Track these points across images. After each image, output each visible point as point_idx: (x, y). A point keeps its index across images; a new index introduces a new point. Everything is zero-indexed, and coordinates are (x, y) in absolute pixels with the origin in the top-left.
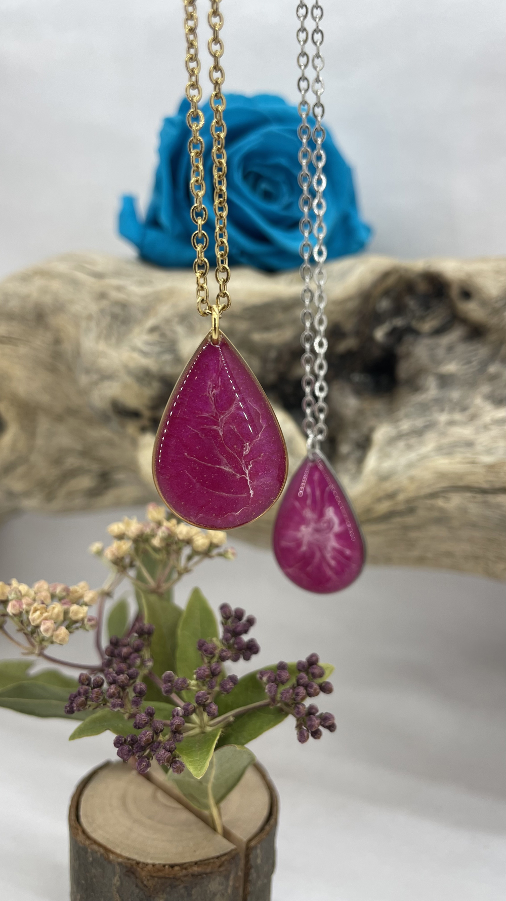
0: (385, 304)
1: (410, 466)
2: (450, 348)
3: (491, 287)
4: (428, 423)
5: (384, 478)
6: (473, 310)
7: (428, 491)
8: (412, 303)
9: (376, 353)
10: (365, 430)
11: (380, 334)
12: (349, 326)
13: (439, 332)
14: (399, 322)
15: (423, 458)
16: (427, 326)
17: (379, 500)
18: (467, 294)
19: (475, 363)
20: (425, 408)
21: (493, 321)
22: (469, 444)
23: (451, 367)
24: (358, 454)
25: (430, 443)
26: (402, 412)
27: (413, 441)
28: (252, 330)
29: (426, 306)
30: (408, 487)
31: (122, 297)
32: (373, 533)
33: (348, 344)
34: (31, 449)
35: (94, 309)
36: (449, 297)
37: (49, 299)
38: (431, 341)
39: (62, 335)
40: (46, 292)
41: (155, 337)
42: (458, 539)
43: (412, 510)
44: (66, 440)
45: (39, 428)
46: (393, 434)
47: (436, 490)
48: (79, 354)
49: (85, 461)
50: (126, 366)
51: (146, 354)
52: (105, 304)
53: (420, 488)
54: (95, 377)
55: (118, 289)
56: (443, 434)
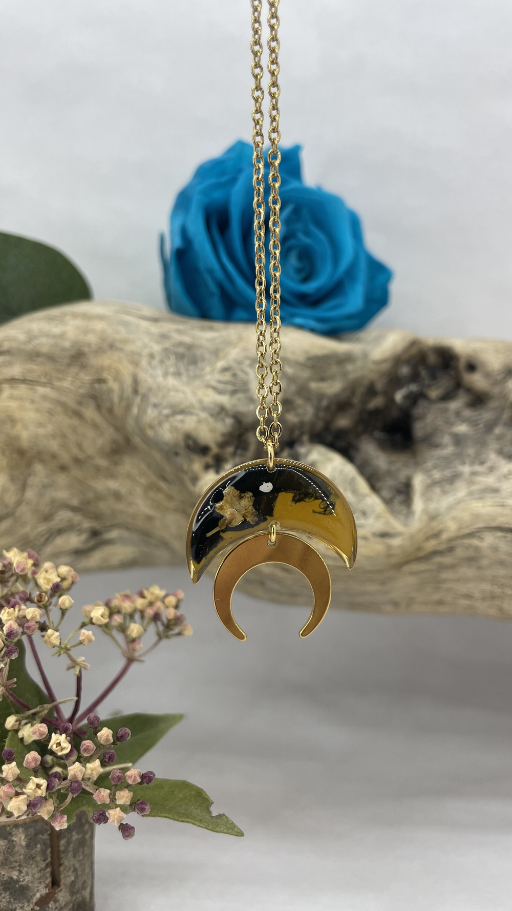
0: (405, 370)
1: (450, 508)
2: (458, 414)
3: (494, 361)
4: (454, 474)
5: (433, 517)
6: (477, 380)
7: (467, 531)
8: (424, 373)
9: (395, 413)
10: (402, 475)
11: (399, 396)
12: (380, 386)
13: (447, 397)
14: (414, 388)
15: (459, 502)
16: (434, 393)
17: (428, 539)
18: (472, 367)
19: (481, 426)
20: (447, 462)
21: (496, 390)
22: (496, 491)
23: (462, 428)
24: (399, 498)
25: (461, 491)
26: (429, 464)
27: (447, 487)
28: (310, 379)
29: (433, 377)
30: (451, 527)
31: (187, 339)
32: (412, 573)
33: (377, 402)
34: (19, 503)
35: (156, 348)
36: (456, 369)
37: (92, 339)
38: (441, 405)
39: (105, 375)
40: (86, 332)
41: (227, 377)
42: (482, 579)
43: (451, 549)
44: (62, 494)
45: (31, 480)
46: (429, 481)
47: (474, 531)
48: (136, 391)
49: (77, 518)
50: (201, 402)
51: (220, 392)
52: (167, 344)
53: (460, 528)
54: (166, 411)
55: (179, 332)
56: (471, 483)
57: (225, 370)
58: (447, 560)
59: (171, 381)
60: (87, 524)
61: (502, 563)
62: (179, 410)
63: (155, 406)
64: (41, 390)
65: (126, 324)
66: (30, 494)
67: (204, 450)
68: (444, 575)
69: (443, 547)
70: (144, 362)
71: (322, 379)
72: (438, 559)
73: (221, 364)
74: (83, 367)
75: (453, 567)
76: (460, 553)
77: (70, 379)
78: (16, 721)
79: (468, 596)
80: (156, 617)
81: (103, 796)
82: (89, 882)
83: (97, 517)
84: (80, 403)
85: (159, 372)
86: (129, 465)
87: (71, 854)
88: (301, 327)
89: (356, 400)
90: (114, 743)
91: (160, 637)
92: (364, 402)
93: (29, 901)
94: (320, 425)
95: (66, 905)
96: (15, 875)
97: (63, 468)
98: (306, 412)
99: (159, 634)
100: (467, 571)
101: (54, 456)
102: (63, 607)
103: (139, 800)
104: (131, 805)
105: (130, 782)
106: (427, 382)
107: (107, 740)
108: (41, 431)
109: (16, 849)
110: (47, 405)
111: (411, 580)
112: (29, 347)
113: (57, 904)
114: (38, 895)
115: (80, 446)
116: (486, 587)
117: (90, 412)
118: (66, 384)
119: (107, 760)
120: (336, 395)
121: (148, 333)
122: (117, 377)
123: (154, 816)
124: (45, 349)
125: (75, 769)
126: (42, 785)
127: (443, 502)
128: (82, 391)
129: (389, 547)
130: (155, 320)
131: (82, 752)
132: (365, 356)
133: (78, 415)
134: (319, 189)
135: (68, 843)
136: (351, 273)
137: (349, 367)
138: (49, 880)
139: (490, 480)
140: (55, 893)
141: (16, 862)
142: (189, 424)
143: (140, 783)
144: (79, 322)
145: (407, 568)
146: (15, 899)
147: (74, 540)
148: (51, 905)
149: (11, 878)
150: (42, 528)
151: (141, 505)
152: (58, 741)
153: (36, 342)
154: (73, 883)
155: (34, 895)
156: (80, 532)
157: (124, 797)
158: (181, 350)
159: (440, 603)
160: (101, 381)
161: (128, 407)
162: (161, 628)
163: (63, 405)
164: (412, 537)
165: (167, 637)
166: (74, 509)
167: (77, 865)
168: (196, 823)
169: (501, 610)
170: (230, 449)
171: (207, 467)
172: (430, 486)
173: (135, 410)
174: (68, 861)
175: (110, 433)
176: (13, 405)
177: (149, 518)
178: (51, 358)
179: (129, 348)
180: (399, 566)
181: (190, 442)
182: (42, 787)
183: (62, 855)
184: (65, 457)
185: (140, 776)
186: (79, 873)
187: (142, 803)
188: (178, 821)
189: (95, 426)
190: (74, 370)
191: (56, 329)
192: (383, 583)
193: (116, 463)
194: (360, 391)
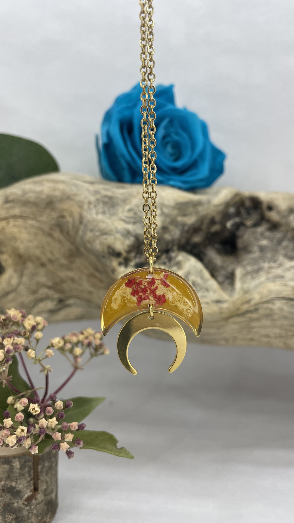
0: (232, 210)
1: (256, 287)
2: (262, 234)
3: (282, 204)
4: (259, 268)
5: (246, 292)
6: (273, 216)
7: (265, 299)
8: (243, 211)
9: (227, 234)
10: (230, 269)
11: (229, 224)
12: (218, 218)
13: (256, 225)
14: (237, 220)
15: (261, 283)
16: (249, 223)
17: (243, 304)
18: (270, 208)
19: (275, 241)
20: (255, 261)
21: (283, 221)
22: (282, 277)
23: (264, 242)
24: (228, 281)
25: (263, 277)
26: (245, 262)
27: (255, 275)
28: (178, 215)
29: (249, 213)
30: (256, 297)
31: (109, 194)
32: (235, 323)
33: (216, 228)
34: (19, 284)
35: (92, 199)
36: (261, 209)
37: (57, 193)
38: (253, 230)
39: (65, 214)
40: (54, 190)
41: (131, 214)
42: (275, 327)
43: (256, 310)
44: (43, 279)
45: (26, 272)
46: (244, 272)
47: (269, 299)
48: (81, 222)
49: (51, 293)
50: (116, 228)
51: (127, 223)
52: (98, 196)
53: (262, 298)
54: (97, 234)
55: (105, 189)
56: (268, 273)
57: (130, 210)
58: (254, 316)
59: (100, 217)
60: (56, 296)
61: (285, 318)
62: (104, 233)
63: (91, 230)
64: (30, 222)
65: (76, 186)
66: (25, 279)
67: (118, 255)
68: (253, 324)
69: (252, 308)
70: (86, 206)
71: (185, 215)
72: (249, 315)
73: (127, 207)
74: (53, 209)
75: (258, 319)
76: (261, 311)
77: (46, 215)
78: (13, 399)
79: (267, 336)
80: (89, 344)
81: (57, 436)
82: (55, 490)
83: (61, 291)
84: (52, 229)
85: (94, 212)
86: (78, 262)
87: (44, 474)
88: (173, 186)
89: (204, 227)
90: (64, 409)
91: (92, 355)
92: (209, 228)
93: (21, 499)
94: (183, 241)
95: (42, 501)
96: (14, 484)
97: (43, 265)
98: (175, 233)
99: (91, 354)
100: (266, 322)
101: (38, 258)
102: (37, 338)
103: (77, 439)
104: (73, 441)
105: (73, 429)
106: (245, 216)
107: (60, 407)
108: (31, 245)
109: (14, 470)
110: (34, 230)
111: (235, 327)
112: (24, 198)
113: (37, 501)
114: (26, 496)
115: (52, 253)
116: (277, 331)
117: (57, 234)
118: (44, 218)
119: (60, 417)
120: (193, 225)
121: (88, 190)
122: (71, 215)
123: (86, 448)
124: (32, 200)
125: (43, 422)
126: (24, 430)
127: (252, 284)
128: (52, 222)
129: (221, 308)
130: (92, 183)
131: (46, 413)
132: (209, 202)
133: (50, 235)
134: (185, 109)
135: (43, 468)
136: (202, 155)
137: (200, 209)
138: (32, 488)
139: (279, 271)
140: (35, 495)
141: (14, 477)
142: (110, 240)
143: (78, 430)
144: (50, 185)
145: (231, 320)
146: (14, 498)
147: (50, 305)
148: (34, 501)
149: (12, 486)
150: (31, 298)
151: (86, 286)
152: (34, 407)
153: (27, 196)
154: (46, 490)
155: (24, 495)
156: (52, 299)
157: (70, 437)
158: (106, 200)
159: (252, 339)
160: (62, 217)
161: (77, 231)
162: (93, 351)
163: (42, 230)
164: (234, 303)
165: (96, 355)
166: (49, 288)
167: (48, 480)
168: (109, 452)
169: (285, 343)
170: (133, 254)
171: (120, 264)
172: (245, 274)
173: (81, 233)
174: (43, 477)
175: (68, 246)
176: (15, 230)
177: (90, 293)
178: (35, 204)
179: (78, 198)
180: (227, 319)
181: (111, 250)
182: (24, 431)
183: (40, 474)
184: (44, 259)
185: (77, 426)
186: (49, 484)
187: (78, 440)
188: (99, 450)
189: (60, 242)
190: (48, 211)
191: (38, 188)
192: (219, 328)
193: (72, 262)
194: (206, 222)
